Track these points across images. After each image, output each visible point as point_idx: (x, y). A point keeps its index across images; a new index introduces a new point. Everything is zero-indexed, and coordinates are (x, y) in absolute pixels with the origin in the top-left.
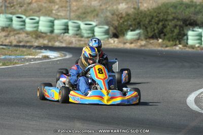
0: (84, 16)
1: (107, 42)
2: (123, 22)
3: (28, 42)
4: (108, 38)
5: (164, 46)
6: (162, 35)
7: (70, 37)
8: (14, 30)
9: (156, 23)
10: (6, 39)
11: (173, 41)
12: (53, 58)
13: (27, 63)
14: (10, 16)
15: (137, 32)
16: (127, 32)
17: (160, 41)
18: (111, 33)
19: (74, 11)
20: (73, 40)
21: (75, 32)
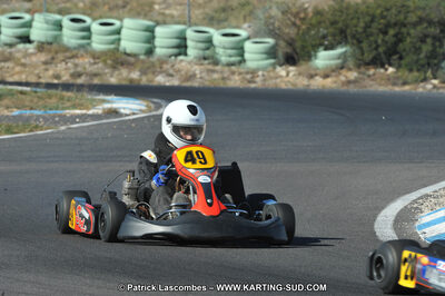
0: (223, 15)
1: (272, 74)
2: (308, 29)
3: (96, 75)
4: (274, 66)
5: (401, 81)
6: (395, 57)
7: (190, 63)
8: (67, 49)
9: (380, 30)
10: (47, 70)
11: (418, 70)
12: (127, 115)
13: (63, 128)
14: (58, 17)
15: (340, 50)
16: (316, 52)
17: (391, 70)
18: (280, 54)
19: (200, 6)
20: (197, 69)
21: (201, 52)
